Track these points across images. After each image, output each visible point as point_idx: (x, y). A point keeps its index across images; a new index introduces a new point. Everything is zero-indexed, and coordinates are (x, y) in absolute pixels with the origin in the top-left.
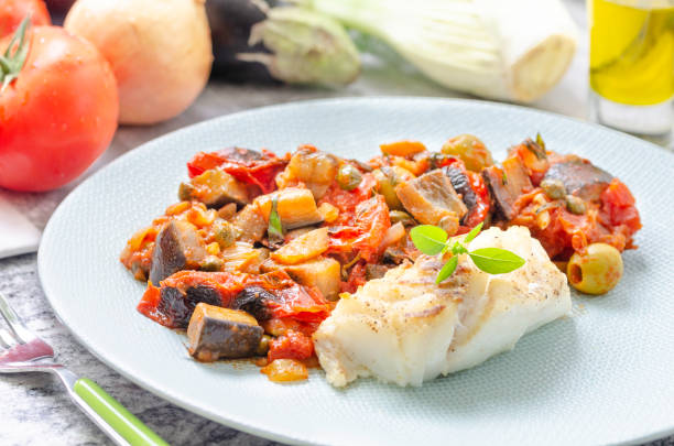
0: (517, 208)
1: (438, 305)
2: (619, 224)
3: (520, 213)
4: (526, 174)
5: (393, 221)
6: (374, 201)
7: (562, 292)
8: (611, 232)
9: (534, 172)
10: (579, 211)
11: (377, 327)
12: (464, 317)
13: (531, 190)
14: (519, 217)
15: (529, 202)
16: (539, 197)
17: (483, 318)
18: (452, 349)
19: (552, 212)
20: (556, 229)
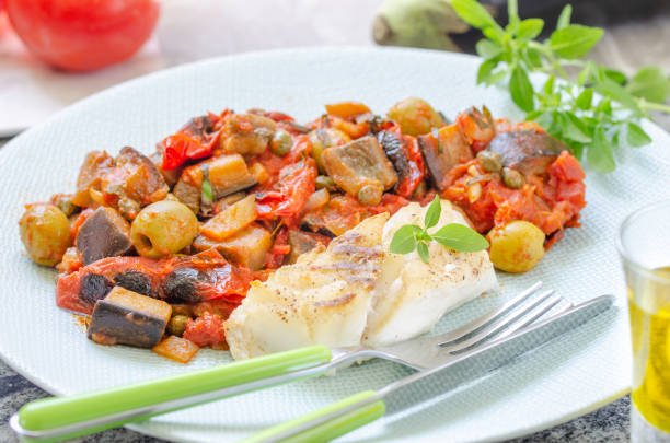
0: (451, 178)
1: (349, 293)
2: (561, 200)
3: (453, 184)
4: (465, 143)
5: (318, 188)
6: (300, 165)
7: (482, 270)
8: (551, 207)
9: (475, 141)
10: (513, 185)
11: (287, 317)
12: (377, 303)
13: (469, 160)
14: (451, 188)
15: (464, 173)
16: (472, 169)
17: (396, 305)
18: (365, 337)
19: (485, 185)
20: (486, 202)
